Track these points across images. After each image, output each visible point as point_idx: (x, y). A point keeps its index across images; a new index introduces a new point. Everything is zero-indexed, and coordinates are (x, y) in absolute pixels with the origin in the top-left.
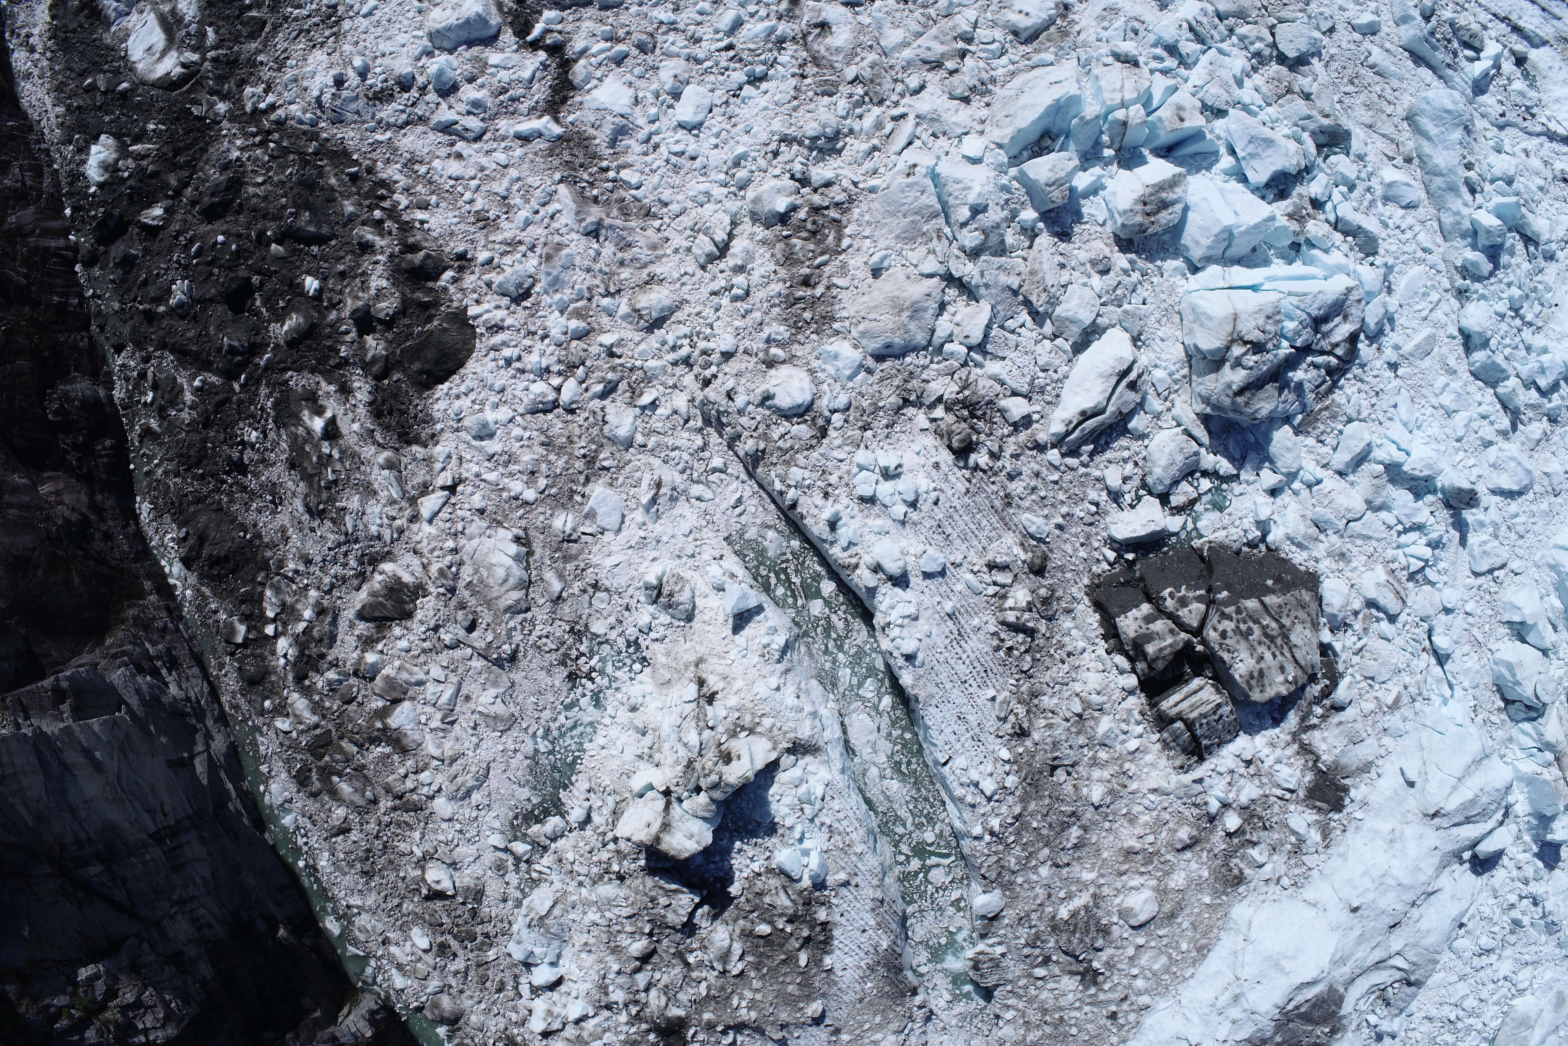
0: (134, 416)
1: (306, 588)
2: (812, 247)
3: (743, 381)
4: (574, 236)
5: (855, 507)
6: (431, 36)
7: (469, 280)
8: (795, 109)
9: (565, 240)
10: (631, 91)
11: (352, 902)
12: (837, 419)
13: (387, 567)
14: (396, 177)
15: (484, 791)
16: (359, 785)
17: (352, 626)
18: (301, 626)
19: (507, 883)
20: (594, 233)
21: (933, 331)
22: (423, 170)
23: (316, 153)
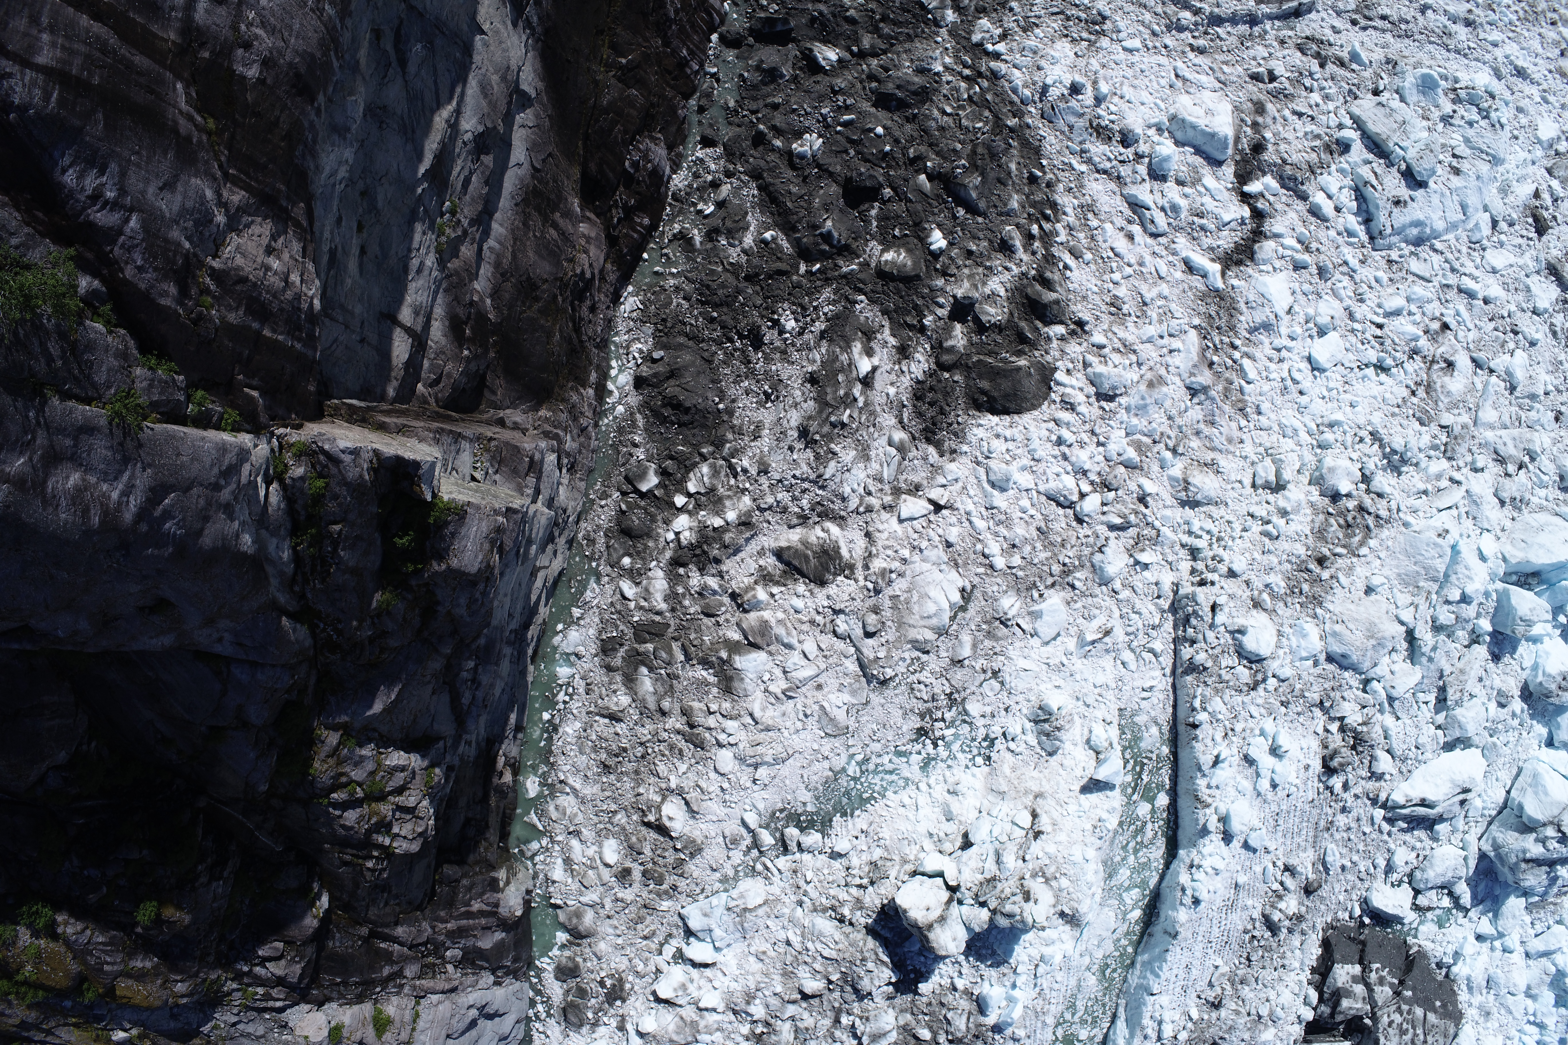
0: (681, 212)
1: (744, 490)
2: (1341, 536)
3: (1232, 604)
4: (1177, 380)
5: (1236, 759)
6: (1173, 118)
7: (1074, 348)
8: (1393, 415)
9: (1169, 378)
10: (1291, 299)
11: (570, 781)
12: (1272, 682)
13: (834, 529)
14: (1069, 210)
15: (773, 771)
16: (661, 690)
17: (761, 553)
18: (718, 522)
19: (729, 858)
20: (1193, 392)
21: (1376, 665)
22: (1094, 223)
23: (1012, 130)
